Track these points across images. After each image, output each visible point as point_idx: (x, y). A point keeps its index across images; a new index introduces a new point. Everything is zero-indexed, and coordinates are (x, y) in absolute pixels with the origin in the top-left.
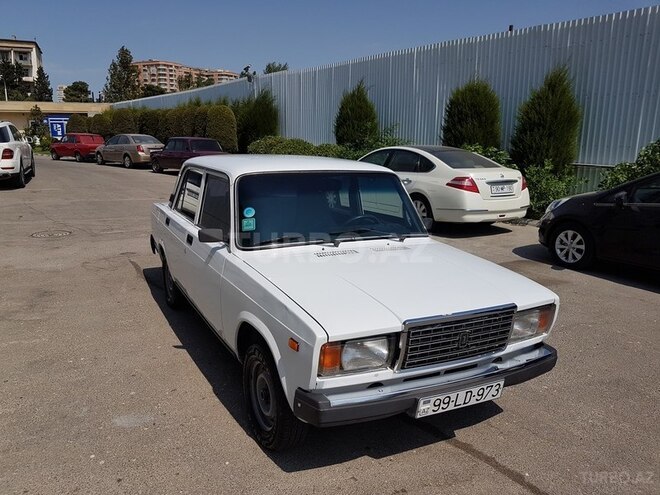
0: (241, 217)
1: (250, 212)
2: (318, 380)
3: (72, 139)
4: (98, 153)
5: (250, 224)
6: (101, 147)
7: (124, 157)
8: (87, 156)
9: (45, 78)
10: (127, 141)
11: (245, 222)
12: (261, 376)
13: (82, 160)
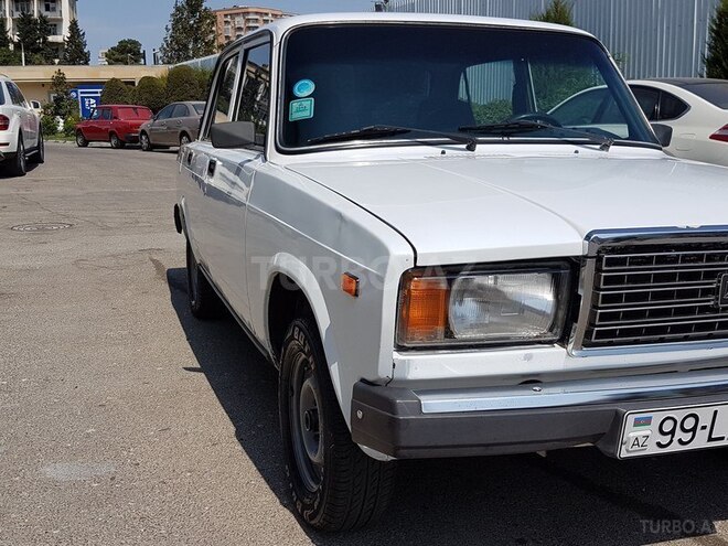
0: (289, 96)
1: (305, 88)
2: (397, 356)
3: (105, 113)
4: (143, 132)
5: (303, 109)
6: (146, 124)
7: (181, 138)
8: (127, 139)
9: (79, 35)
10: (186, 112)
11: (294, 105)
12: (308, 383)
13: (121, 146)
